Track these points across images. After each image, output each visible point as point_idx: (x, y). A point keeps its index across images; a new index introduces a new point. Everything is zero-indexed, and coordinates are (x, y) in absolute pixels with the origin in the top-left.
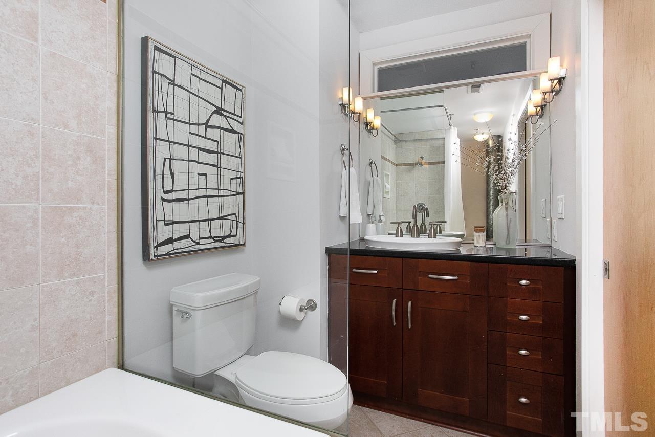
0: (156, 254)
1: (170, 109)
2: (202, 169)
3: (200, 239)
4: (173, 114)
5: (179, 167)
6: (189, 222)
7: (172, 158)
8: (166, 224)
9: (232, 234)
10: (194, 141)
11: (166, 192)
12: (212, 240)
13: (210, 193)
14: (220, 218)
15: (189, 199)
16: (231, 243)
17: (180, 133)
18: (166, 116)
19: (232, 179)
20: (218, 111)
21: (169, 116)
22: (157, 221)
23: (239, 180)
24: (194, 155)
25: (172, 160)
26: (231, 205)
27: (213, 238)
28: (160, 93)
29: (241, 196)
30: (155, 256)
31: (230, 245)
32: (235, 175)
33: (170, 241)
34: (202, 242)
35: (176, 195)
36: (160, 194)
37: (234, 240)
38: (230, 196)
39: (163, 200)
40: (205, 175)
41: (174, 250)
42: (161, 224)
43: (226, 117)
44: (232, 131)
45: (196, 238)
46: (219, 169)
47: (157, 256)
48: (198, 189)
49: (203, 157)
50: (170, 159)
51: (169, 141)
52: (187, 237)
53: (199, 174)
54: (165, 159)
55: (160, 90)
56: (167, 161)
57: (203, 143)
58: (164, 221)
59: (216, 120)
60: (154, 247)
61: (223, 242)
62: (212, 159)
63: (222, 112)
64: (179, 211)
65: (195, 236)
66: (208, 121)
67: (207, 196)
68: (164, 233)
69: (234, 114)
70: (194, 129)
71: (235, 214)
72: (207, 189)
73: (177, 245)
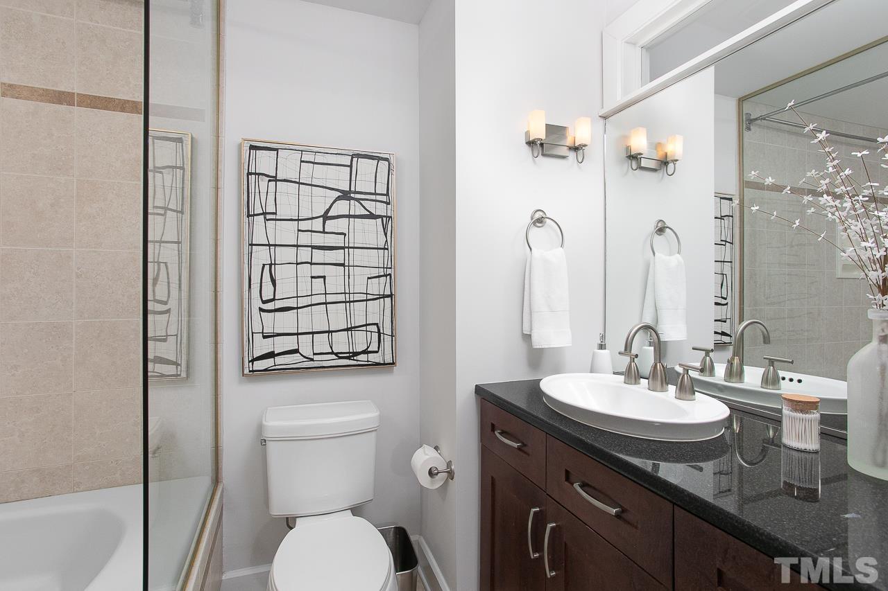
0: (251, 369)
1: (271, 209)
2: (317, 270)
3: (314, 354)
4: (275, 213)
5: (279, 272)
6: (298, 334)
7: (273, 263)
8: (265, 337)
9: (369, 350)
10: (305, 239)
11: (264, 302)
12: (334, 357)
13: (330, 298)
14: (347, 330)
15: (297, 308)
16: (368, 361)
17: (285, 233)
18: (265, 218)
19: (369, 278)
20: (345, 195)
21: (268, 217)
22: (253, 333)
23: (383, 279)
24: (305, 255)
25: (273, 266)
26: (375, 312)
27: (336, 354)
28: (257, 194)
29: (388, 300)
30: (250, 371)
31: (367, 363)
32: (375, 272)
33: (271, 355)
34: (316, 357)
35: (279, 304)
36: (257, 303)
37: (373, 358)
38: (367, 300)
39: (261, 310)
40: (324, 277)
41: (275, 366)
42: (258, 337)
43: (358, 200)
44: (372, 216)
45: (309, 354)
46: (347, 268)
47: (253, 371)
48: (312, 295)
49: (319, 256)
50: (271, 265)
51: (269, 245)
52: (296, 351)
53: (312, 277)
54: (264, 265)
55: (257, 191)
56: (267, 267)
57: (319, 240)
58: (263, 333)
59: (342, 207)
60: (249, 362)
61: (354, 360)
62: (337, 256)
63: (352, 195)
64: (285, 322)
65: (306, 350)
66: (328, 211)
67: (326, 303)
68: (262, 346)
69: (375, 194)
70: (304, 225)
71: (377, 324)
72: (326, 294)
73: (279, 360)
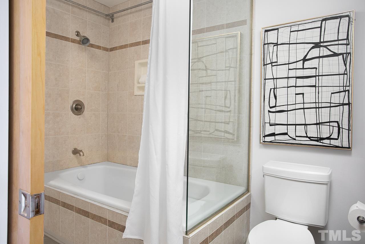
0: (264, 141)
1: (274, 60)
2: (299, 90)
3: (296, 136)
4: (277, 62)
5: (278, 92)
6: (287, 125)
7: (275, 87)
8: (271, 125)
9: (331, 137)
10: (292, 73)
11: (271, 108)
12: (308, 139)
13: (306, 106)
14: (317, 124)
15: (288, 111)
16: (330, 144)
17: (282, 72)
18: (272, 65)
19: (332, 93)
20: (317, 45)
21: (273, 64)
22: (265, 123)
23: (342, 94)
24: (292, 82)
25: (275, 89)
26: (336, 114)
27: (309, 138)
28: (268, 54)
30: (263, 142)
31: (329, 145)
32: (337, 89)
33: (273, 135)
34: (297, 138)
35: (278, 109)
36: (267, 108)
37: (333, 142)
38: (330, 107)
39: (269, 111)
40: (303, 94)
41: (275, 140)
42: (267, 125)
43: (325, 46)
44: (335, 55)
45: (293, 136)
46: (317, 88)
47: (265, 142)
48: (296, 104)
49: (300, 82)
50: (274, 89)
51: (274, 79)
52: (286, 134)
53: (296, 94)
54: (271, 89)
55: (268, 52)
56: (272, 90)
57: (300, 73)
58: (270, 123)
59: (315, 52)
60: (263, 137)
61: (320, 142)
62: (311, 81)
63: (322, 44)
64: (281, 118)
65: (292, 134)
66: (306, 56)
67: (304, 109)
68: (269, 130)
69: (338, 40)
70: (292, 66)
71: (337, 122)
72: (304, 103)
73: (277, 137)
